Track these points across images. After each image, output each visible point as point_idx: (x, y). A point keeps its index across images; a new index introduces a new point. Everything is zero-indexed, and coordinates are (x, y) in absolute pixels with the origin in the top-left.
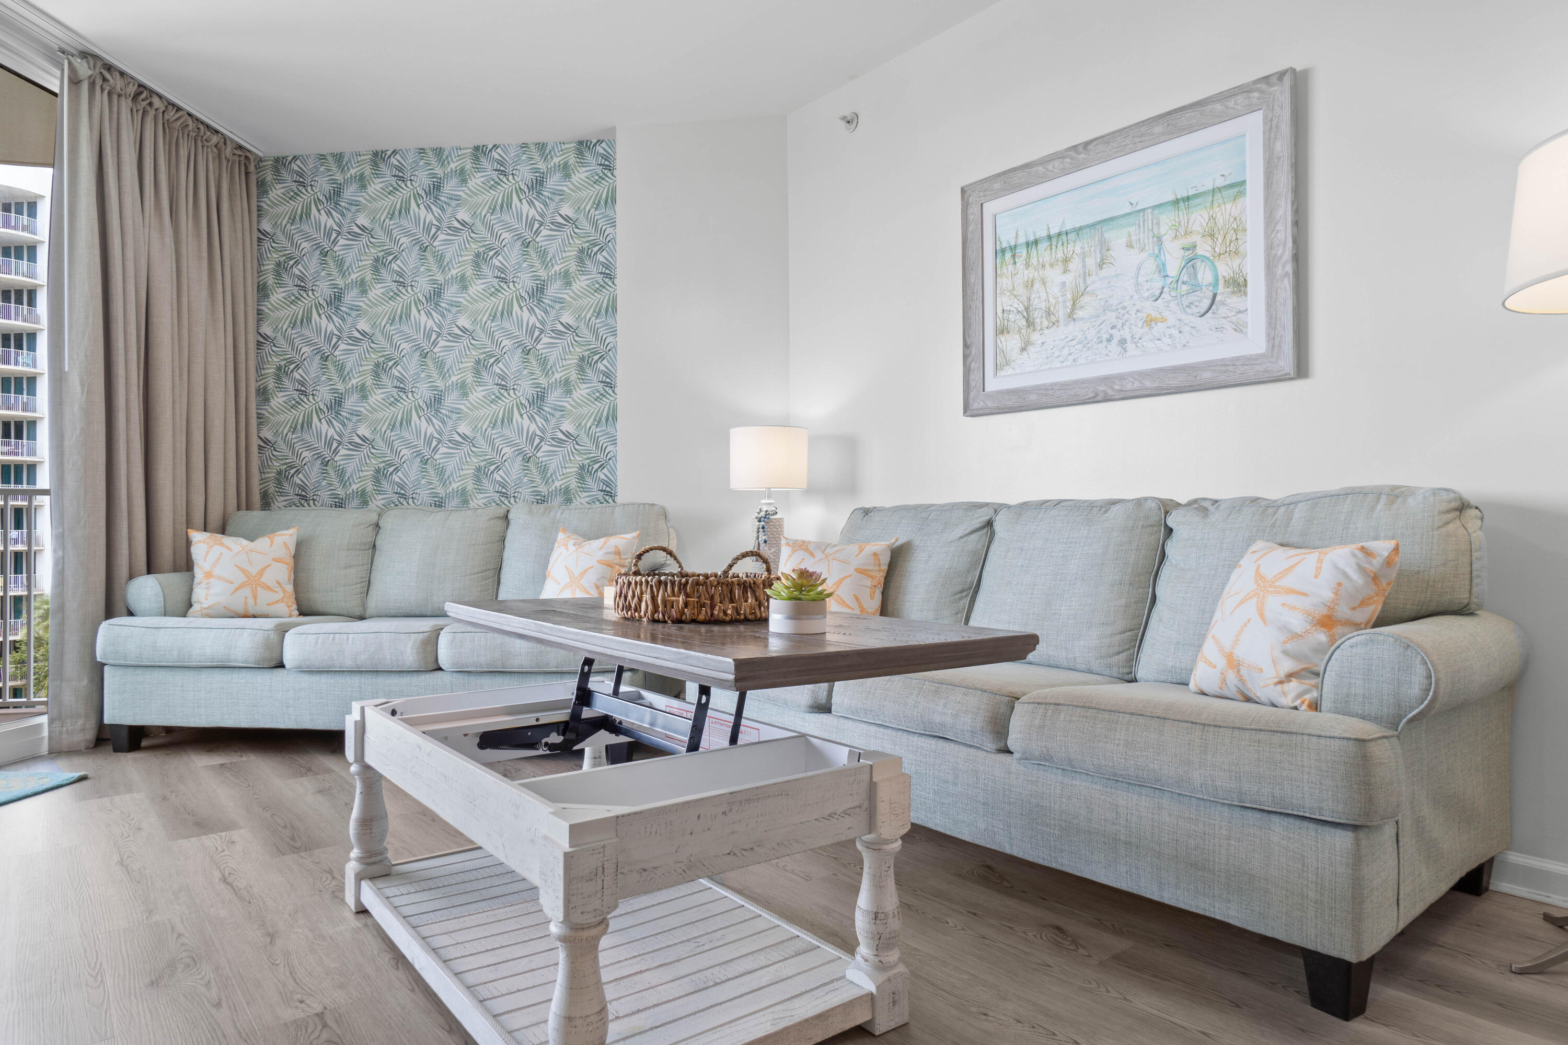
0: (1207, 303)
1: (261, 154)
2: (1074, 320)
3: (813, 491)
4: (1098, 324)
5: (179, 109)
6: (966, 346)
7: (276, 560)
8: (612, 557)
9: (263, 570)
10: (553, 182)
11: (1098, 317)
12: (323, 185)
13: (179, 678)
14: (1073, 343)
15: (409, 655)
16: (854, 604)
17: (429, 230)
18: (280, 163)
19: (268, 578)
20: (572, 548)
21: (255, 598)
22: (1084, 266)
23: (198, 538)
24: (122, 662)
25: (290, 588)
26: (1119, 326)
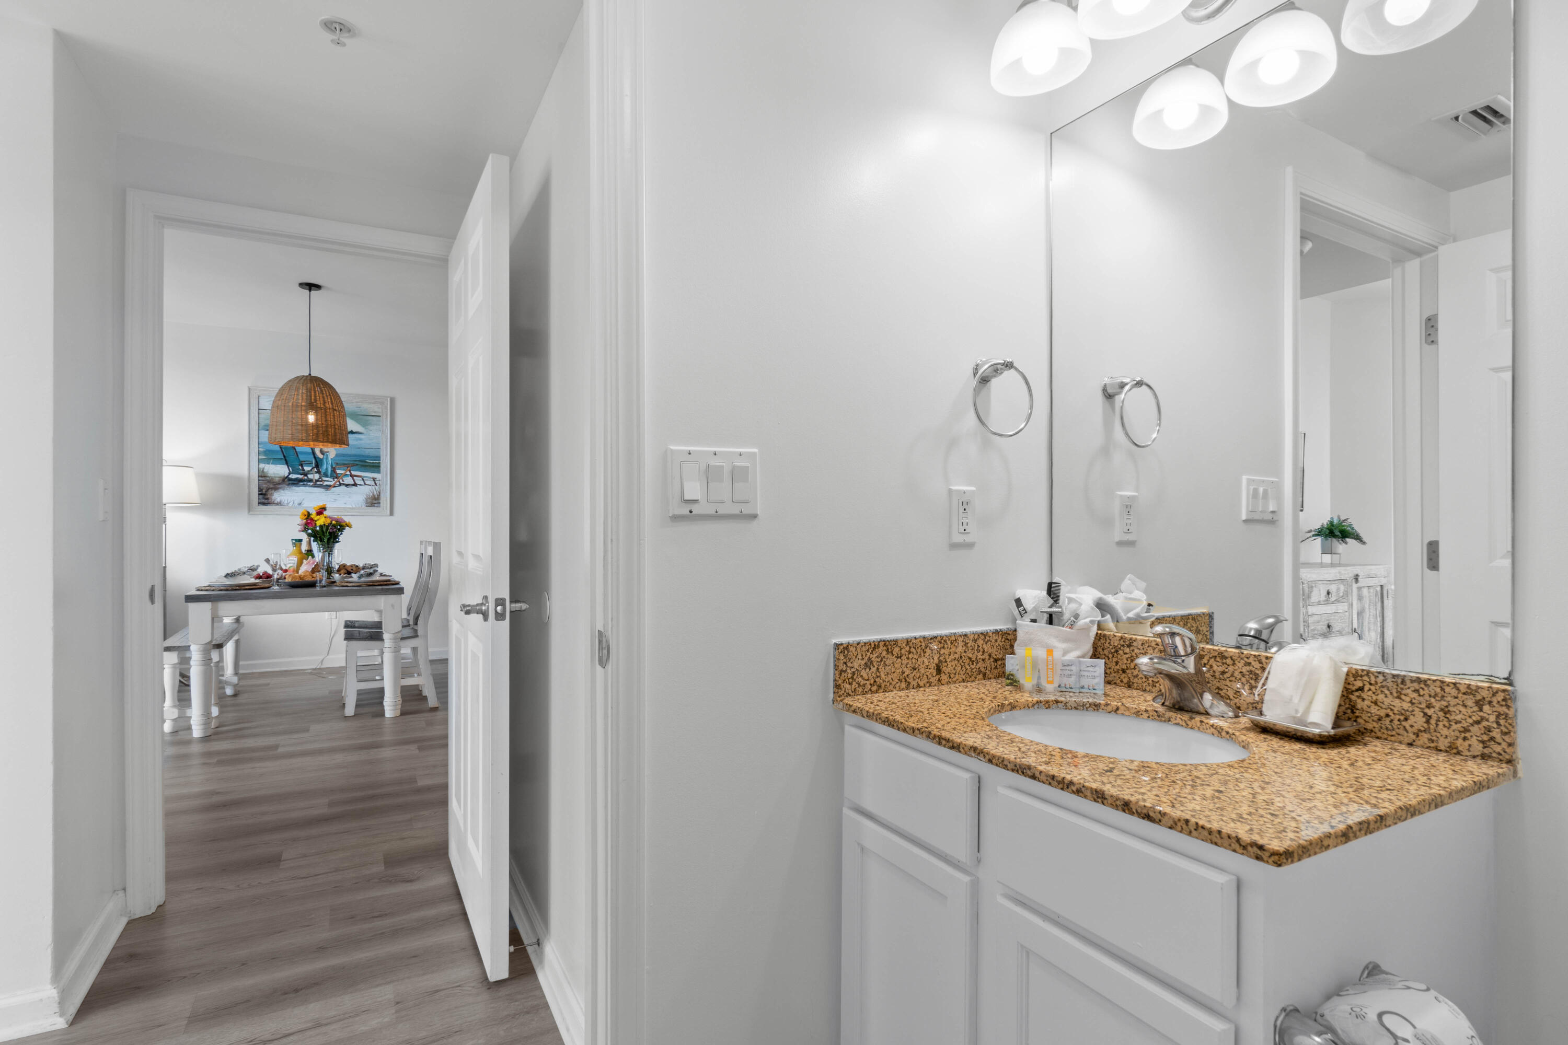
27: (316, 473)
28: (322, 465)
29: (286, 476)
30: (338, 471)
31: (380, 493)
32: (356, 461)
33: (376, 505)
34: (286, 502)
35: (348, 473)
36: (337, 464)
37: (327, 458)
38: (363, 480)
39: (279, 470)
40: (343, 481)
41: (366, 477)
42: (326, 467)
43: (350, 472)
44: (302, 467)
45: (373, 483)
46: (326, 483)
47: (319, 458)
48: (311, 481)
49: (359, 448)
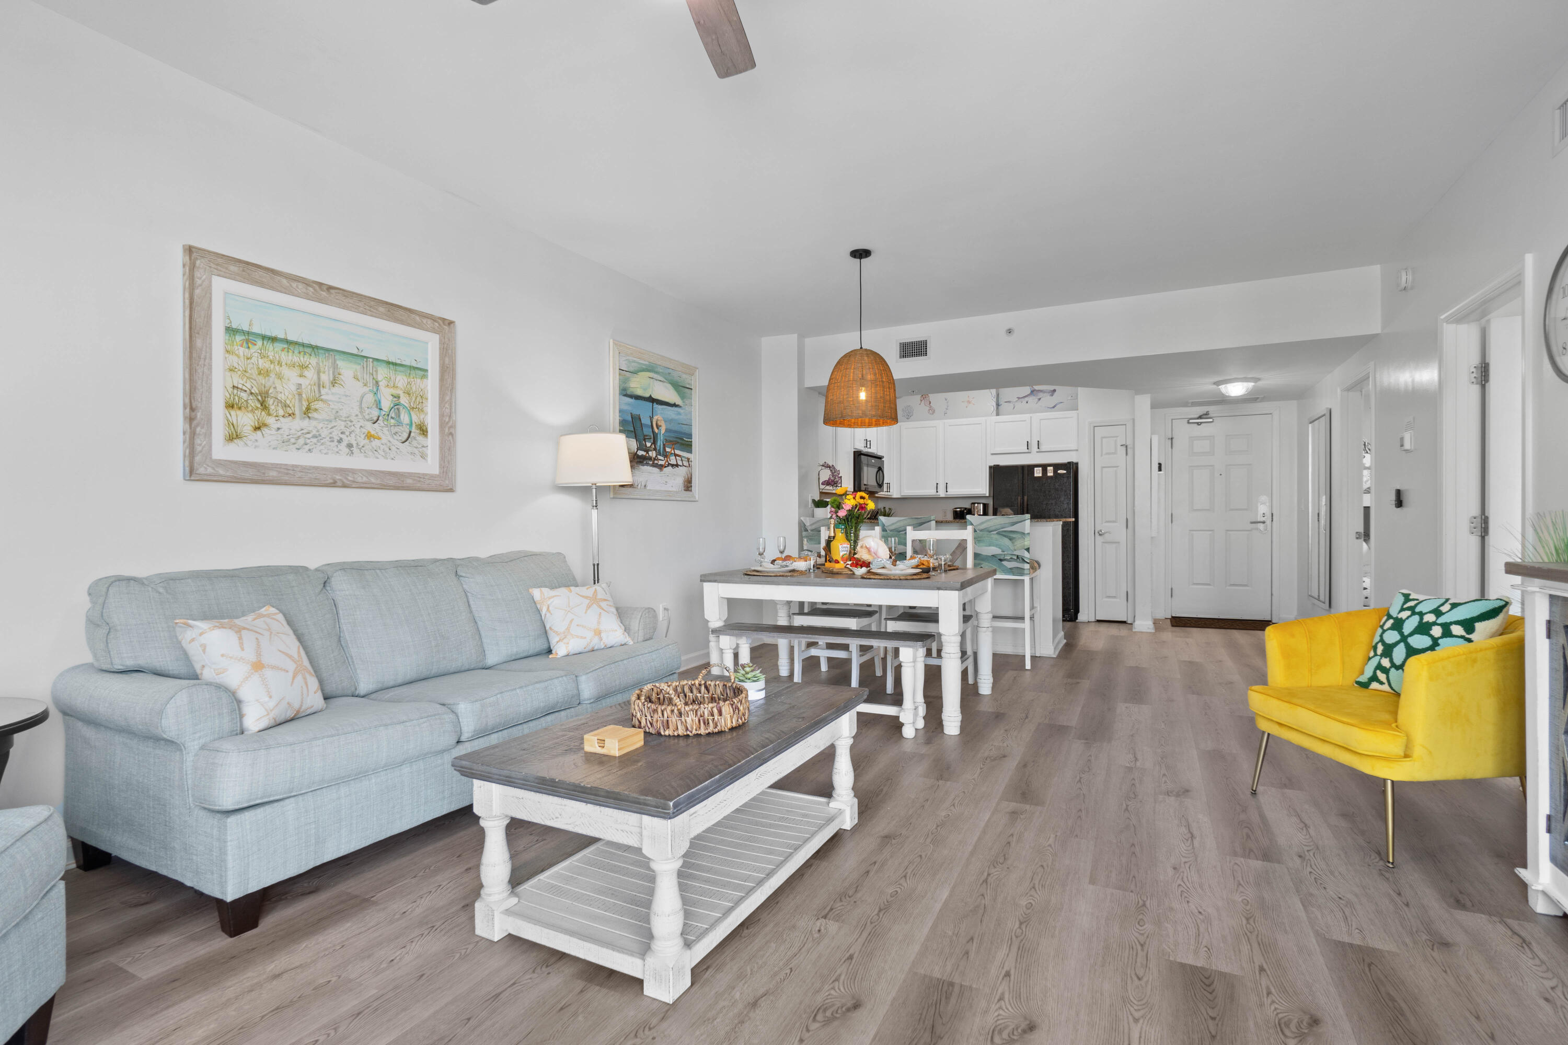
0: (405, 435)
2: (309, 417)
4: (330, 427)
11: (331, 421)
14: (308, 436)
22: (319, 379)
26: (347, 433)
28: (657, 440)
29: (635, 452)
31: (692, 475)
32: (678, 438)
33: (690, 489)
34: (636, 484)
37: (660, 434)
38: (682, 460)
39: (631, 445)
41: (684, 457)
42: (660, 443)
43: (674, 451)
45: (688, 464)
47: (655, 432)
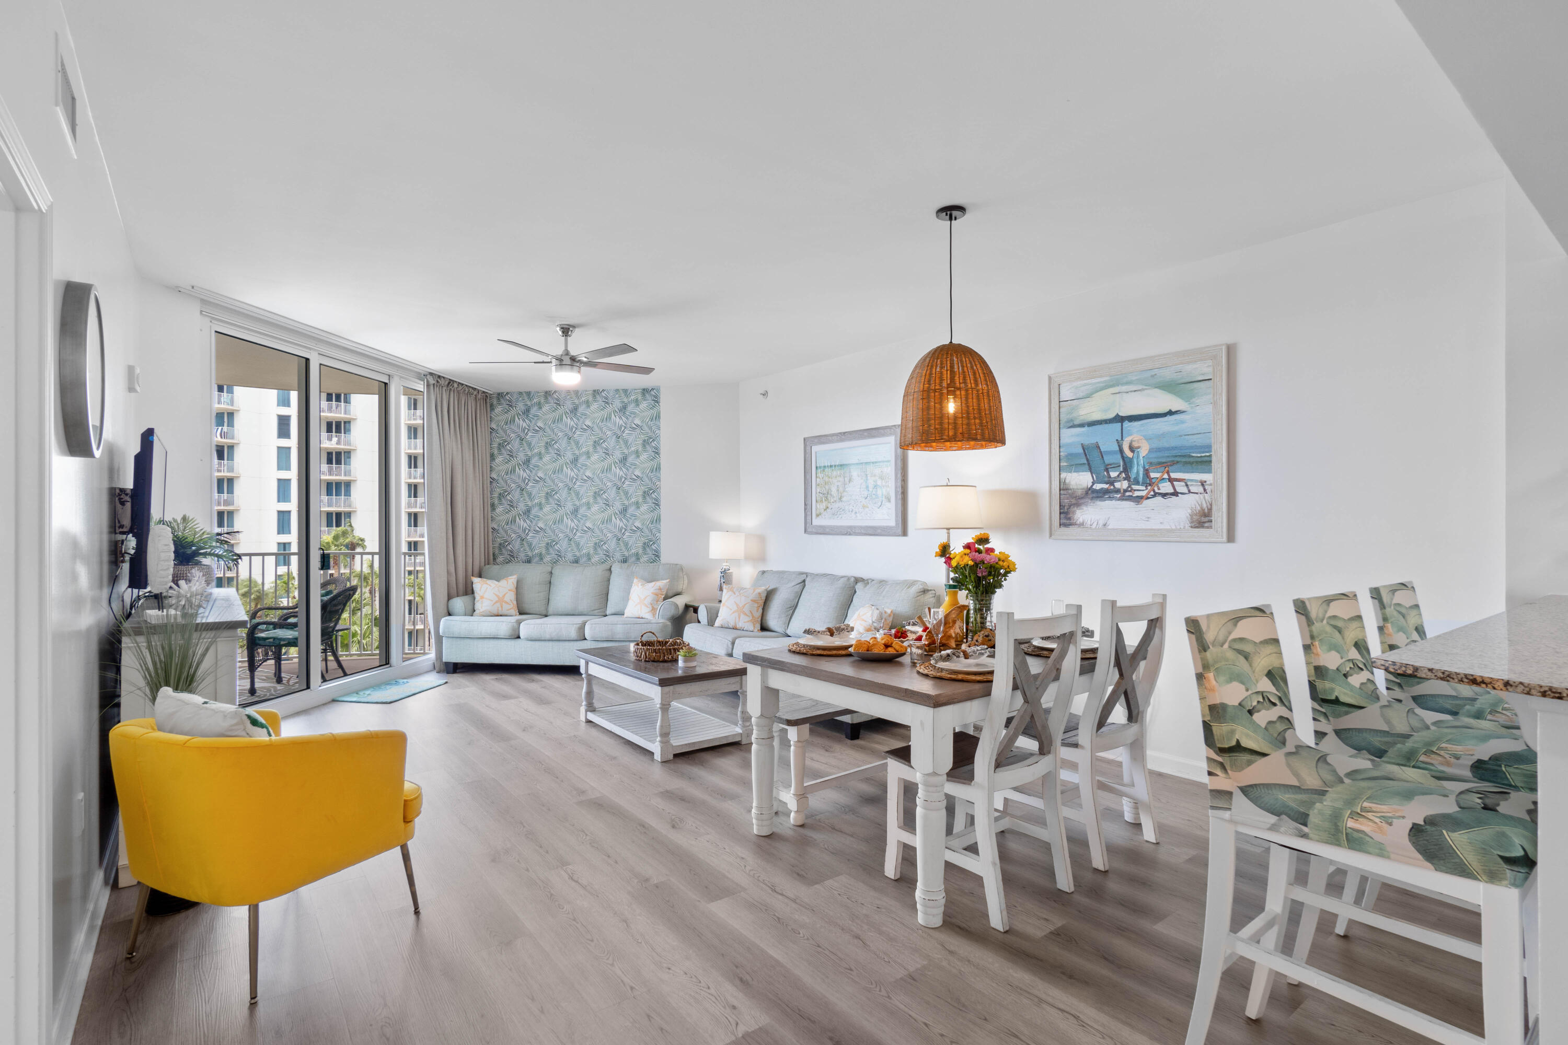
0: (880, 504)
1: (492, 393)
3: (749, 558)
5: (463, 384)
6: (805, 505)
7: (509, 590)
8: (657, 591)
9: (505, 595)
10: (631, 408)
12: (521, 407)
13: (476, 642)
14: (841, 511)
15: (573, 634)
16: (750, 615)
17: (572, 430)
18: (500, 396)
19: (507, 599)
20: (640, 587)
21: (502, 607)
22: (845, 480)
23: (476, 580)
24: (452, 636)
25: (515, 603)
26: (855, 507)
27: (1125, 479)
28: (1131, 467)
29: (1089, 486)
30: (1153, 475)
31: (1211, 505)
32: (1176, 456)
33: (1206, 525)
34: (1089, 523)
35: (1166, 476)
36: (1151, 463)
37: (1138, 457)
38: (1187, 485)
39: (1081, 480)
40: (1159, 489)
41: (1192, 480)
42: (1137, 470)
43: (1169, 475)
44: (1108, 473)
45: (1201, 489)
46: (1137, 494)
47: (1127, 457)
48: (1118, 491)
49: (1181, 436)
